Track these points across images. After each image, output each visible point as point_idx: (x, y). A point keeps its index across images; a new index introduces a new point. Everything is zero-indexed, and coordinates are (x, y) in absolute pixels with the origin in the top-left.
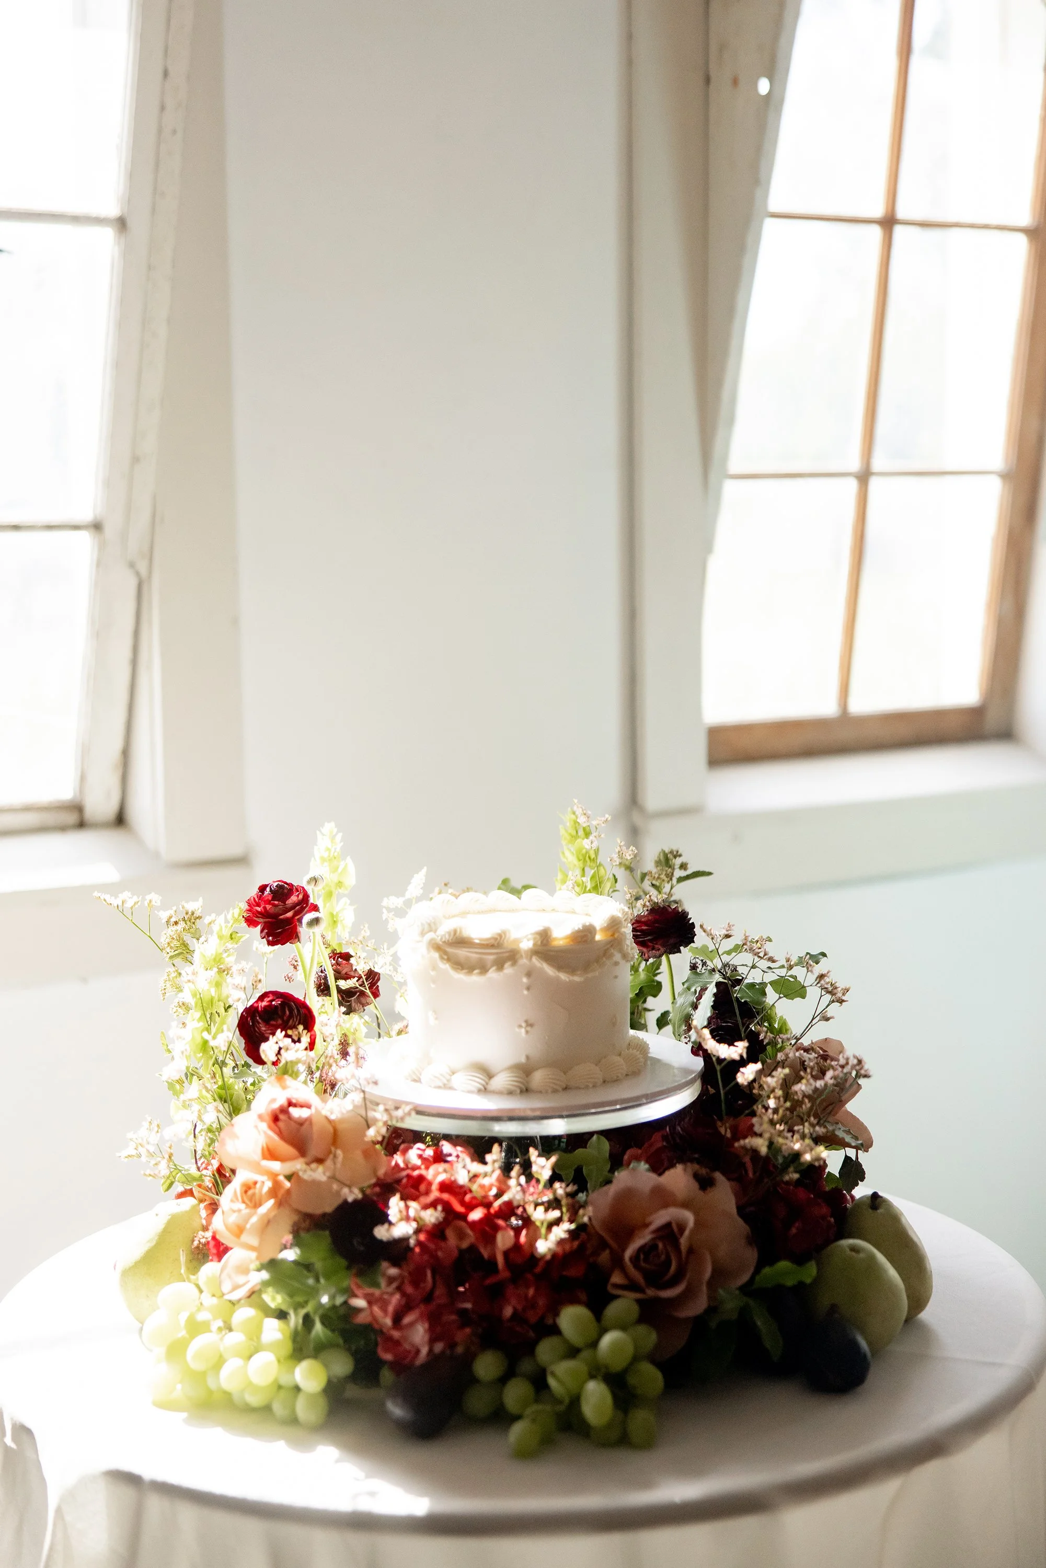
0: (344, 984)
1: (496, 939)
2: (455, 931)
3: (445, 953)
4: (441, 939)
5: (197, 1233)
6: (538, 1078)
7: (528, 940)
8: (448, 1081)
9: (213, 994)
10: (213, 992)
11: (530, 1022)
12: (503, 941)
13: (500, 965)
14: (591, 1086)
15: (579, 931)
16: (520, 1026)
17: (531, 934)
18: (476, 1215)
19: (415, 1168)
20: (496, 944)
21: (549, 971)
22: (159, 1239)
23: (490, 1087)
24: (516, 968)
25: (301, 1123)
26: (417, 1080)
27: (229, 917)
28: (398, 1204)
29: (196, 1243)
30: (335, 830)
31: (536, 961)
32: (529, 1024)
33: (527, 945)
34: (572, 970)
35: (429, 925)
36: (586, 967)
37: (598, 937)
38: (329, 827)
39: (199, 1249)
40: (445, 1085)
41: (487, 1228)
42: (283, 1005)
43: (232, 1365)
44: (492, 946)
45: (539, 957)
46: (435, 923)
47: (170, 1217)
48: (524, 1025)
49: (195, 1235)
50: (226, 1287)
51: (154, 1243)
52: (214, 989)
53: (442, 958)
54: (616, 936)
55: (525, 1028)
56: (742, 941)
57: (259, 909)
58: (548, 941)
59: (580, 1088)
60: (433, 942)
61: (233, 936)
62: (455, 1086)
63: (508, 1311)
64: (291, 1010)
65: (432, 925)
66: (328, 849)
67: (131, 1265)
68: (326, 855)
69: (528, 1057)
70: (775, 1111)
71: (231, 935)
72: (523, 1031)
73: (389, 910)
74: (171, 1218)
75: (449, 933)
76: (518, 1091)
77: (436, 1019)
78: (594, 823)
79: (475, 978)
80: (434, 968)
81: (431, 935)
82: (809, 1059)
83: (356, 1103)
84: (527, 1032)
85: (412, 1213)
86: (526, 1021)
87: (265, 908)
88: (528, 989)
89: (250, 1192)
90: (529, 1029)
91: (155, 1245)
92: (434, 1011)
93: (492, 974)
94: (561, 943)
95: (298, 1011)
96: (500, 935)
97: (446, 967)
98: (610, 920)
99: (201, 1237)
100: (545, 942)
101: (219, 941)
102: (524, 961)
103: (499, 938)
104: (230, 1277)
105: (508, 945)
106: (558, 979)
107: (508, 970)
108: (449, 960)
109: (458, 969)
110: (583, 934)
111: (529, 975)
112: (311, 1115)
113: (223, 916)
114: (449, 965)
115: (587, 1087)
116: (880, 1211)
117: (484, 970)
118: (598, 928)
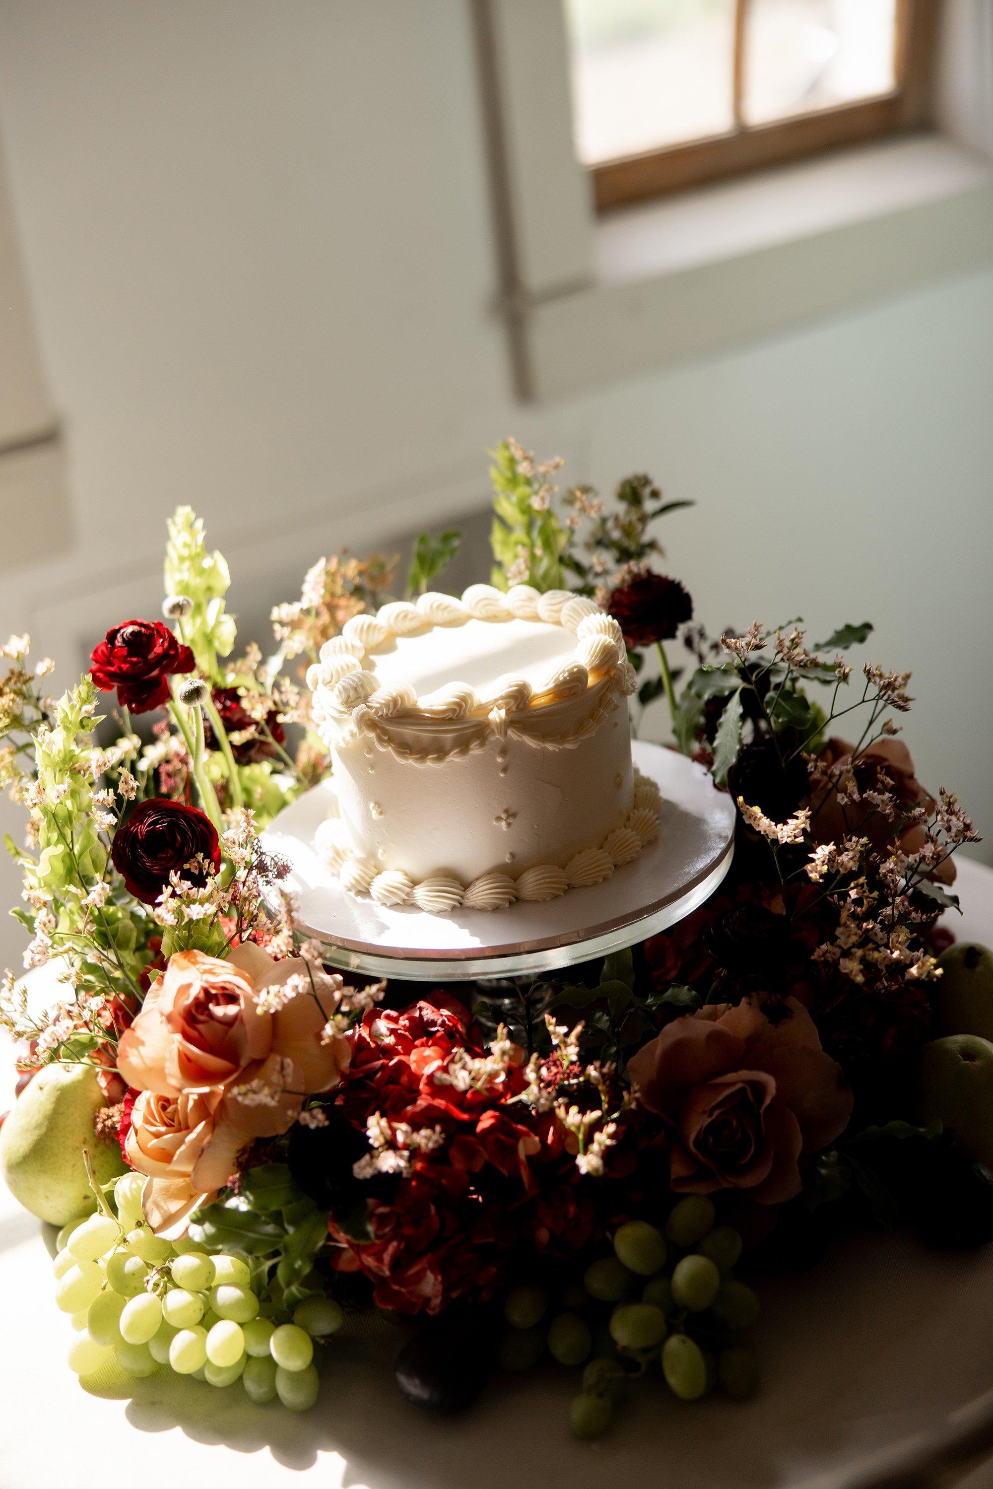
0: (238, 738)
1: (454, 710)
2: (395, 701)
3: (385, 732)
4: (376, 712)
5: (99, 1112)
6: (531, 882)
7: (499, 709)
8: (408, 894)
9: (70, 808)
10: (69, 804)
11: (511, 812)
12: (465, 711)
13: (463, 745)
14: (601, 880)
15: (565, 682)
16: (499, 819)
17: (502, 698)
18: (486, 1121)
19: (389, 1051)
20: (454, 717)
21: (531, 742)
22: (50, 1123)
23: (467, 903)
24: (486, 748)
25: (230, 1023)
26: (365, 893)
27: (75, 696)
28: (378, 1124)
29: (100, 1126)
30: (193, 516)
31: (511, 733)
32: (511, 814)
33: (497, 715)
34: (559, 736)
35: (356, 689)
36: (579, 728)
37: (591, 681)
38: (184, 512)
39: (105, 1134)
40: (404, 900)
41: (502, 1137)
42: (172, 826)
43: (182, 1340)
44: (450, 721)
45: (516, 728)
46: (362, 686)
47: (59, 1092)
48: (503, 816)
49: (97, 1114)
50: (156, 1219)
51: (44, 1129)
52: (70, 801)
53: (380, 740)
54: (612, 673)
55: (506, 820)
56: (776, 647)
57: (112, 669)
58: (525, 704)
59: (587, 886)
60: (366, 717)
61: (84, 723)
62: (419, 903)
63: (543, 1235)
64: (183, 832)
65: (360, 690)
66: (186, 545)
67: (18, 1160)
68: (186, 552)
69: (512, 855)
70: (858, 902)
71: (81, 722)
72: (503, 824)
73: (282, 624)
74: (61, 1094)
75: (387, 705)
76: (507, 905)
77: (381, 813)
78: (541, 469)
79: (430, 764)
80: (371, 749)
81: (361, 708)
82: (883, 801)
83: (300, 990)
84: (509, 825)
85: (400, 1138)
86: (506, 811)
87: (120, 668)
88: (505, 770)
89: (170, 1109)
90: (511, 820)
91: (46, 1133)
92: (376, 803)
93: (454, 758)
94: (542, 701)
95: (193, 831)
96: (458, 704)
97: (388, 750)
98: (602, 653)
99: (105, 1117)
100: (521, 705)
101: (65, 733)
102: (498, 737)
103: (458, 709)
104: (158, 1206)
105: (474, 717)
106: (544, 751)
107: (475, 751)
108: (390, 740)
109: (406, 753)
110: (571, 685)
111: (504, 752)
112: (240, 1011)
113: (64, 698)
114: (392, 747)
115: (595, 884)
116: (980, 968)
117: (441, 752)
118: (588, 669)
